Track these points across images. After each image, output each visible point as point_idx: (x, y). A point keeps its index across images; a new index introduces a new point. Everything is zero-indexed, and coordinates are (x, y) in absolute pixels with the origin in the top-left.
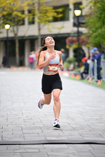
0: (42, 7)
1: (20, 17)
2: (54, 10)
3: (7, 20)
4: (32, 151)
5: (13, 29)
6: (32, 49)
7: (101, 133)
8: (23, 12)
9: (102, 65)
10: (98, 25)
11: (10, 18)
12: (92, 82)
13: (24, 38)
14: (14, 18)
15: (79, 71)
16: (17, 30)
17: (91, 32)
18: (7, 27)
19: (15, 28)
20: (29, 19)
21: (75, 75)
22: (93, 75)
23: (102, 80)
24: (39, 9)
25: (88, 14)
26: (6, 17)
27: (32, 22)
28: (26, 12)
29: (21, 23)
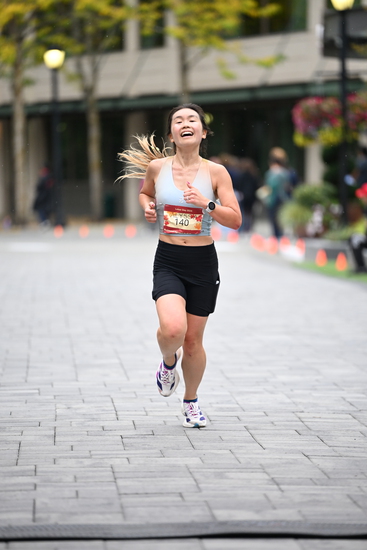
1: (107, 18)
3: (55, 29)
5: (79, 66)
11: (65, 22)
13: (124, 104)
14: (82, 22)
15: (349, 240)
16: (95, 71)
18: (54, 58)
19: (86, 64)
20: (141, 25)
26: (51, 17)
27: (155, 40)
29: (109, 41)
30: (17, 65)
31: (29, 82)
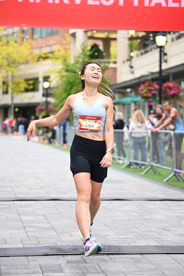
0: (14, 80)
2: (25, 83)
4: (3, 206)
7: (65, 191)
10: (64, 96)
12: (58, 146)
15: (48, 137)
20: (3, 89)
21: (44, 139)
22: (60, 139)
24: (12, 81)
25: (55, 86)
27: (6, 92)
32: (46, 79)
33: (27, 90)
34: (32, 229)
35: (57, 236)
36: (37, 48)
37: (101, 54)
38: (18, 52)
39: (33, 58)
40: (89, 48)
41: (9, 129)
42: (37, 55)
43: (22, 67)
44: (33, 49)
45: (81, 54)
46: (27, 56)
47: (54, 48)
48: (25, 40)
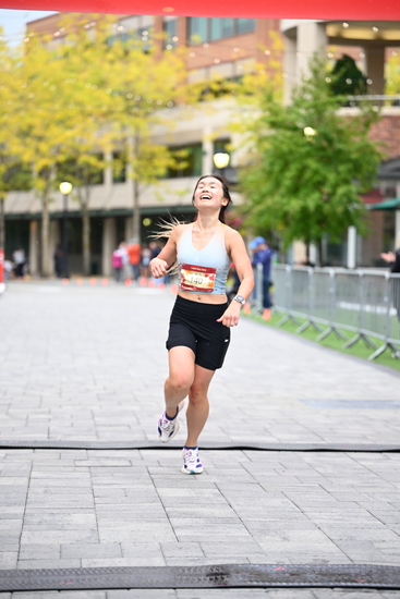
1: (95, 167)
2: (168, 154)
3: (66, 172)
4: (115, 463)
5: (79, 192)
6: (120, 239)
7: (268, 426)
8: (101, 157)
9: (274, 276)
10: (266, 187)
11: (72, 169)
12: (250, 313)
13: (103, 214)
14: (81, 170)
16: (88, 194)
17: (250, 203)
18: (66, 187)
19: (83, 191)
20: (114, 171)
22: (255, 297)
23: (273, 309)
24: (136, 151)
25: (244, 162)
26: (65, 167)
27: (121, 179)
28: (108, 157)
29: (97, 179)
30: (46, 191)
31: (51, 201)
32: (221, 145)
33: (173, 174)
34: (187, 521)
35: (251, 540)
36: (200, 68)
37: (361, 82)
38: (152, 79)
39: (189, 93)
40: (330, 66)
41: (128, 271)
42: (197, 86)
43: (161, 115)
44: (188, 69)
45: (310, 82)
46: (173, 89)
47: (241, 68)
48: (169, 47)
